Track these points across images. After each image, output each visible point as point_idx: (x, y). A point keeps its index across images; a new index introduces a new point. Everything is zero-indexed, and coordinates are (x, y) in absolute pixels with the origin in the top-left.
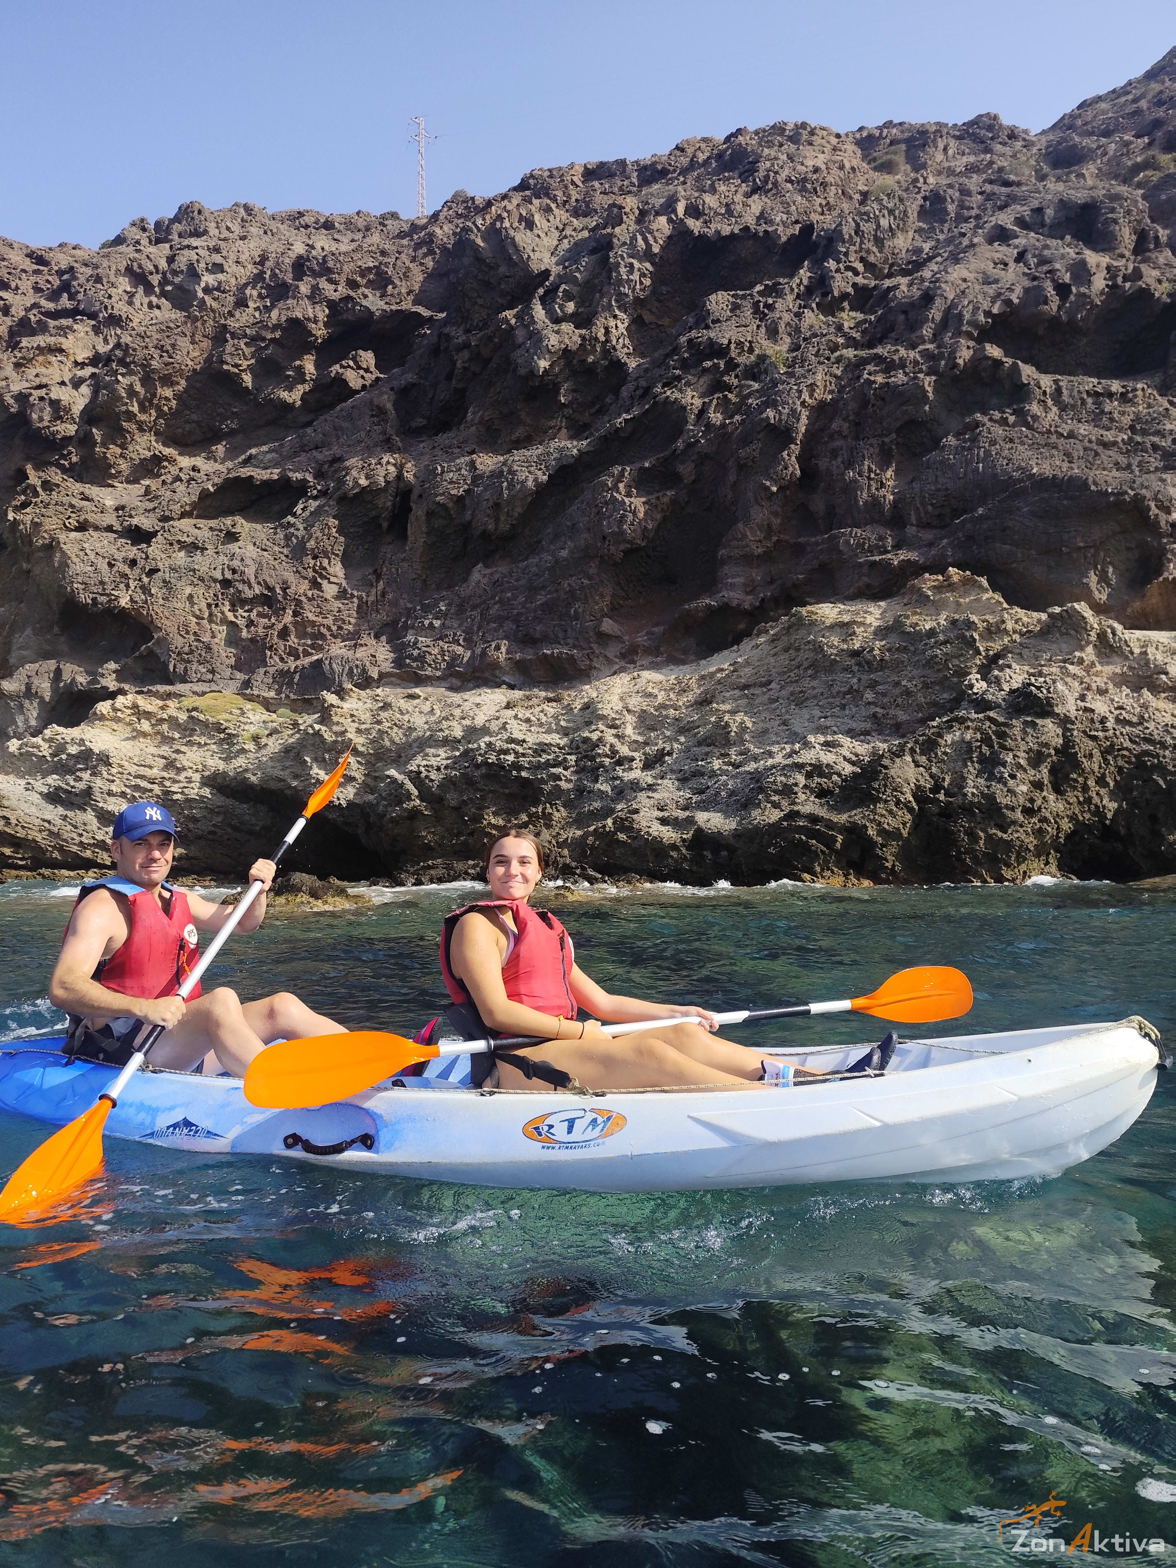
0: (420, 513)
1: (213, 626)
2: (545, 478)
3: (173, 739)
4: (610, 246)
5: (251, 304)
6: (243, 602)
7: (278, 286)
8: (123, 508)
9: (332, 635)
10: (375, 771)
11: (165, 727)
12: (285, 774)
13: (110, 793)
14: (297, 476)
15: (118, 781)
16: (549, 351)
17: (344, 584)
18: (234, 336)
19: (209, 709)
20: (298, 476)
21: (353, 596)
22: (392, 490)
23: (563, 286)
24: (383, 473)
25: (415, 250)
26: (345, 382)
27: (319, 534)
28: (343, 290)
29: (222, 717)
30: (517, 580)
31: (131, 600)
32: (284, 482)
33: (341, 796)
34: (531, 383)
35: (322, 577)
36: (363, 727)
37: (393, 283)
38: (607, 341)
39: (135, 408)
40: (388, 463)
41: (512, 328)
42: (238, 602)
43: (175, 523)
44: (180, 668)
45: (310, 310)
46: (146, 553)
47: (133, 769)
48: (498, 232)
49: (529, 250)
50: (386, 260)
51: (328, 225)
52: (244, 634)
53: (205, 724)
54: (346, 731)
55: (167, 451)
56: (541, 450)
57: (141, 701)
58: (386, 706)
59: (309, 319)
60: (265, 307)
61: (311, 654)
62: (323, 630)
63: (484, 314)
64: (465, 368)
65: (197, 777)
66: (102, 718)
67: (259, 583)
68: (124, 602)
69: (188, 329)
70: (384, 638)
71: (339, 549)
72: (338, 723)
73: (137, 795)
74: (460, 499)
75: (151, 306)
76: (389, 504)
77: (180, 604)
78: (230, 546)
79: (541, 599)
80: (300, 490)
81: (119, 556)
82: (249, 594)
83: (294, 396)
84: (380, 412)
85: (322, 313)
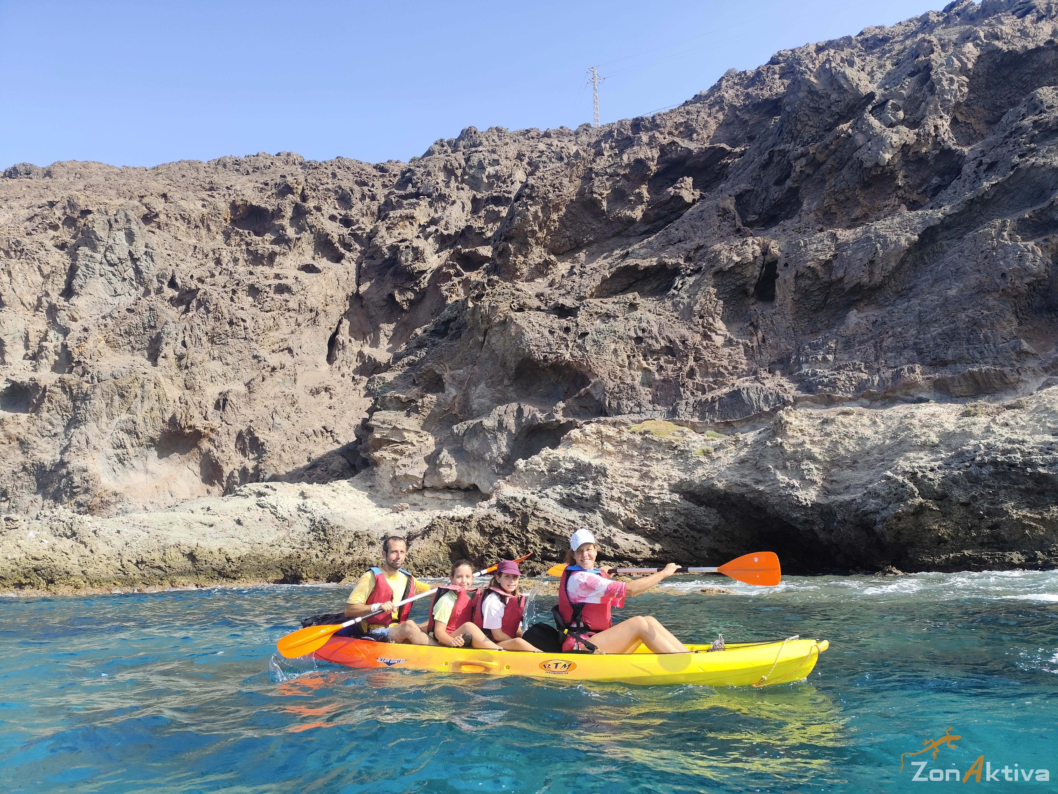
0: (788, 277)
1: (632, 372)
2: (916, 237)
3: (632, 456)
4: (928, 67)
5: (605, 153)
6: (653, 352)
7: (623, 139)
8: (542, 295)
9: (730, 373)
10: (831, 476)
11: (625, 447)
12: (747, 480)
13: (612, 498)
14: (671, 261)
15: (616, 489)
16: (892, 147)
17: (728, 334)
18: (597, 174)
19: (658, 432)
20: (673, 261)
21: (738, 343)
22: (759, 263)
23: (891, 101)
24: (751, 251)
25: (710, 109)
26: (681, 198)
27: (703, 300)
28: (669, 139)
29: (672, 438)
30: (899, 319)
31: (571, 354)
32: (662, 267)
33: (808, 498)
34: (874, 173)
35: (710, 330)
36: (816, 439)
37: (696, 132)
38: (936, 136)
39: (537, 228)
40: (753, 243)
41: (850, 136)
42: (649, 353)
43: (591, 300)
44: (614, 404)
45: (649, 153)
46: (576, 322)
47: (620, 479)
48: (825, 71)
49: (856, 79)
50: (691, 117)
51: (547, 135)
52: (657, 376)
53: (659, 444)
54: (804, 442)
55: (553, 257)
56: (897, 220)
57: (603, 428)
58: (826, 422)
59: (648, 159)
60: (615, 154)
61: (715, 389)
62: (722, 370)
63: (813, 132)
64: (801, 171)
65: (666, 485)
66: (577, 441)
67: (663, 338)
68: (568, 356)
69: (568, 172)
70: (778, 372)
71: (719, 309)
72: (793, 437)
73: (628, 499)
74: (827, 264)
75: (458, 189)
76: (757, 273)
77: (608, 356)
78: (635, 313)
79: (935, 330)
80: (675, 271)
81: (555, 325)
82: (657, 347)
83: (638, 213)
84: (724, 213)
85: (656, 153)
